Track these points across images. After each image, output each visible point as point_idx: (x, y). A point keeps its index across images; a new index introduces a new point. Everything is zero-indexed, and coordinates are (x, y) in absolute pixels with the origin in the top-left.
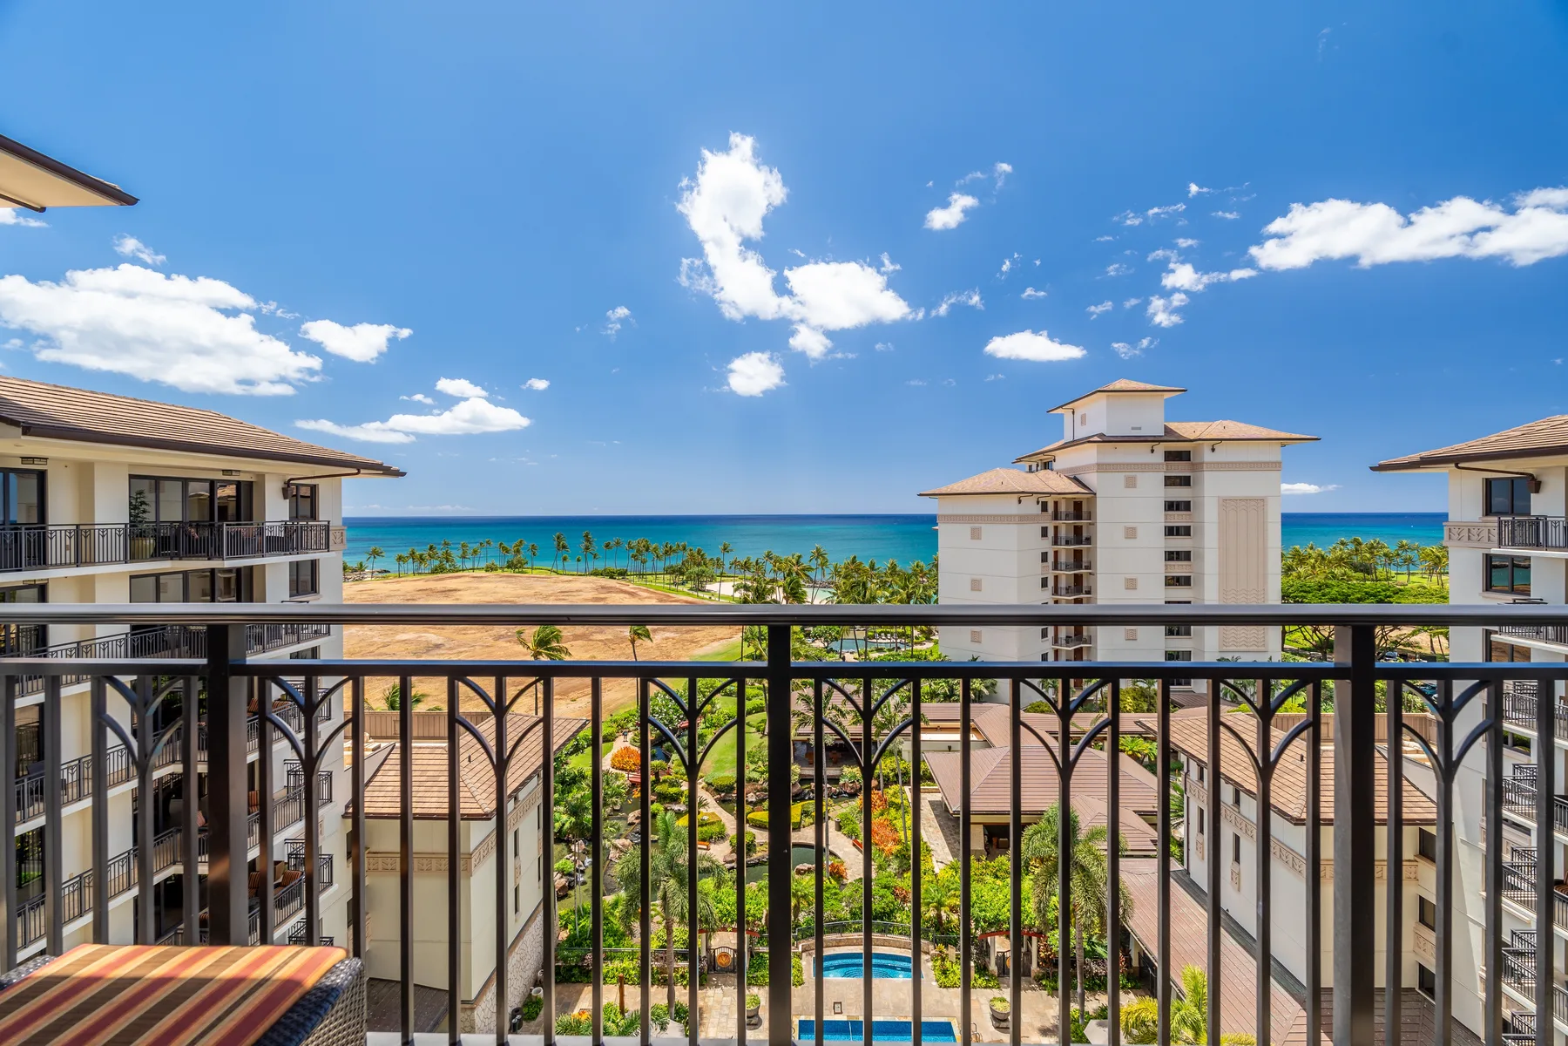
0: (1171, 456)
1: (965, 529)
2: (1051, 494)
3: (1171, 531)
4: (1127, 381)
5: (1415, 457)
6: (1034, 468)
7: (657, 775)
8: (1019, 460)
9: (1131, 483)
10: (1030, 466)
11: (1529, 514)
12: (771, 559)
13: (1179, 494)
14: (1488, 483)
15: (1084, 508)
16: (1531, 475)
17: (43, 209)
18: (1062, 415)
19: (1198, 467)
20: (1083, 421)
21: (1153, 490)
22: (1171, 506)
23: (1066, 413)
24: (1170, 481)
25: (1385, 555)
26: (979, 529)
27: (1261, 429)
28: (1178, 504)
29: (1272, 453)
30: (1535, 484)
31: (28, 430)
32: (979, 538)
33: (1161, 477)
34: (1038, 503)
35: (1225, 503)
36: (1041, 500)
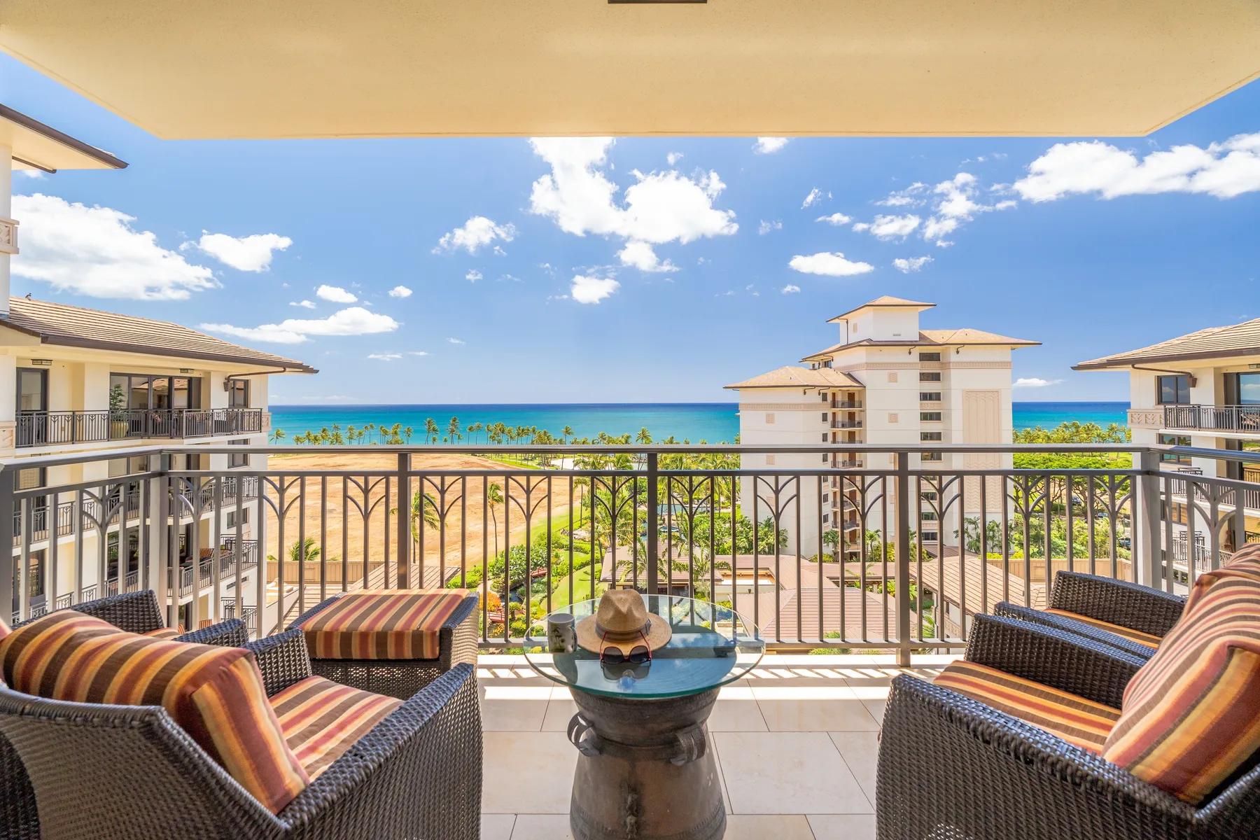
0: (924, 357)
1: (762, 415)
2: (829, 387)
3: (926, 417)
4: (889, 298)
5: (1104, 359)
6: (817, 366)
7: (513, 613)
8: (805, 360)
9: (893, 379)
10: (814, 365)
11: (1189, 404)
12: (604, 439)
13: (931, 387)
14: (1160, 380)
15: (857, 398)
16: (1189, 373)
17: (54, 171)
18: (839, 324)
19: (946, 366)
20: (855, 329)
21: (910, 384)
22: (925, 397)
23: (842, 323)
24: (924, 377)
25: (1098, 436)
26: (773, 415)
27: (995, 335)
28: (931, 395)
29: (1005, 355)
30: (1193, 381)
31: (46, 339)
32: (773, 422)
33: (916, 374)
34: (819, 394)
35: (968, 394)
36: (821, 392)
